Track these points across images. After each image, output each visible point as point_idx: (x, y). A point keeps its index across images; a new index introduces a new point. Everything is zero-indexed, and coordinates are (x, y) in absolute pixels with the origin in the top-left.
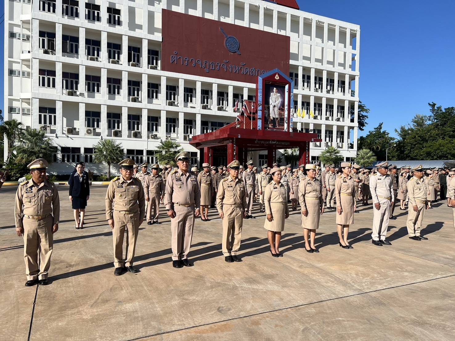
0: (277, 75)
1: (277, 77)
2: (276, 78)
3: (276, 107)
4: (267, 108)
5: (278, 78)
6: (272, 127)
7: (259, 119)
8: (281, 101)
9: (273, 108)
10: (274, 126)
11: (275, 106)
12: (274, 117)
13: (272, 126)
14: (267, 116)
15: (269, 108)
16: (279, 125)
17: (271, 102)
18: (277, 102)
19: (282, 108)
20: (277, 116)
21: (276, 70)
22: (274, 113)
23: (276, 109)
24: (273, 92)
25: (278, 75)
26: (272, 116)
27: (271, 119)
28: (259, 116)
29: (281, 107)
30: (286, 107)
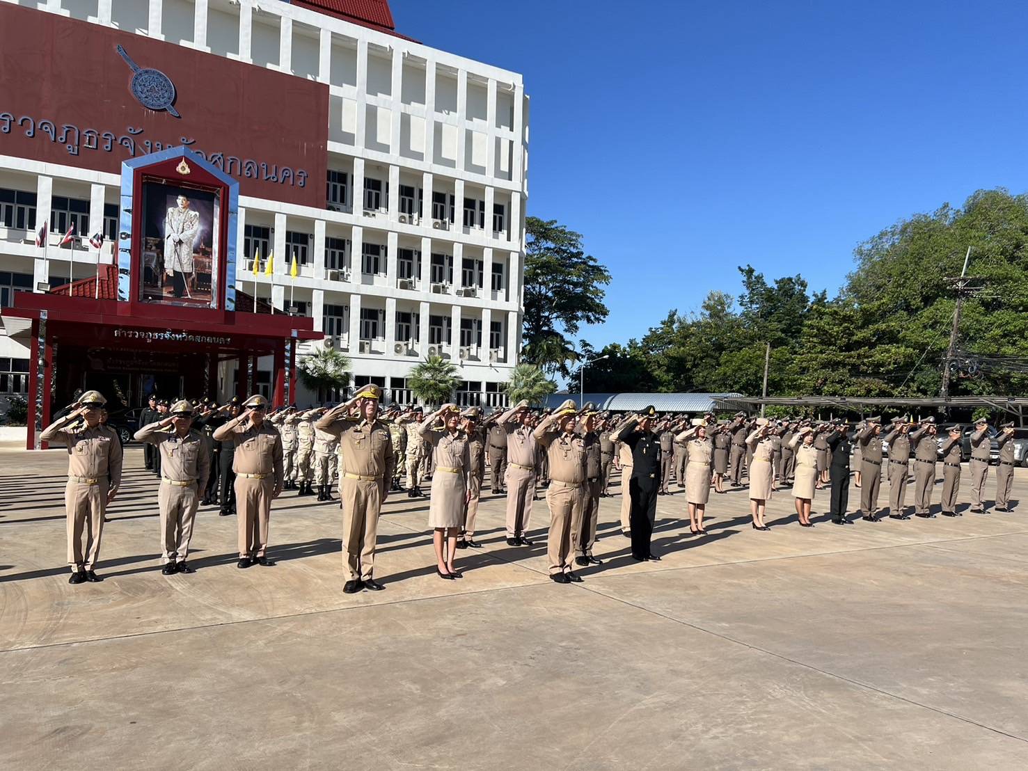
0: (183, 164)
1: (183, 168)
2: (179, 169)
3: (184, 246)
4: (155, 245)
5: (187, 171)
6: (169, 295)
7: (123, 271)
8: (202, 231)
9: (176, 246)
10: (179, 292)
11: (180, 242)
12: (178, 269)
13: (170, 292)
14: (153, 265)
15: (160, 247)
16: (193, 292)
17: (168, 230)
18: (188, 233)
19: (203, 248)
20: (187, 269)
21: (180, 151)
22: (176, 260)
23: (185, 250)
24: (176, 205)
25: (188, 161)
26: (171, 266)
27: (168, 276)
28: (123, 264)
29: (202, 246)
30: (216, 247)
